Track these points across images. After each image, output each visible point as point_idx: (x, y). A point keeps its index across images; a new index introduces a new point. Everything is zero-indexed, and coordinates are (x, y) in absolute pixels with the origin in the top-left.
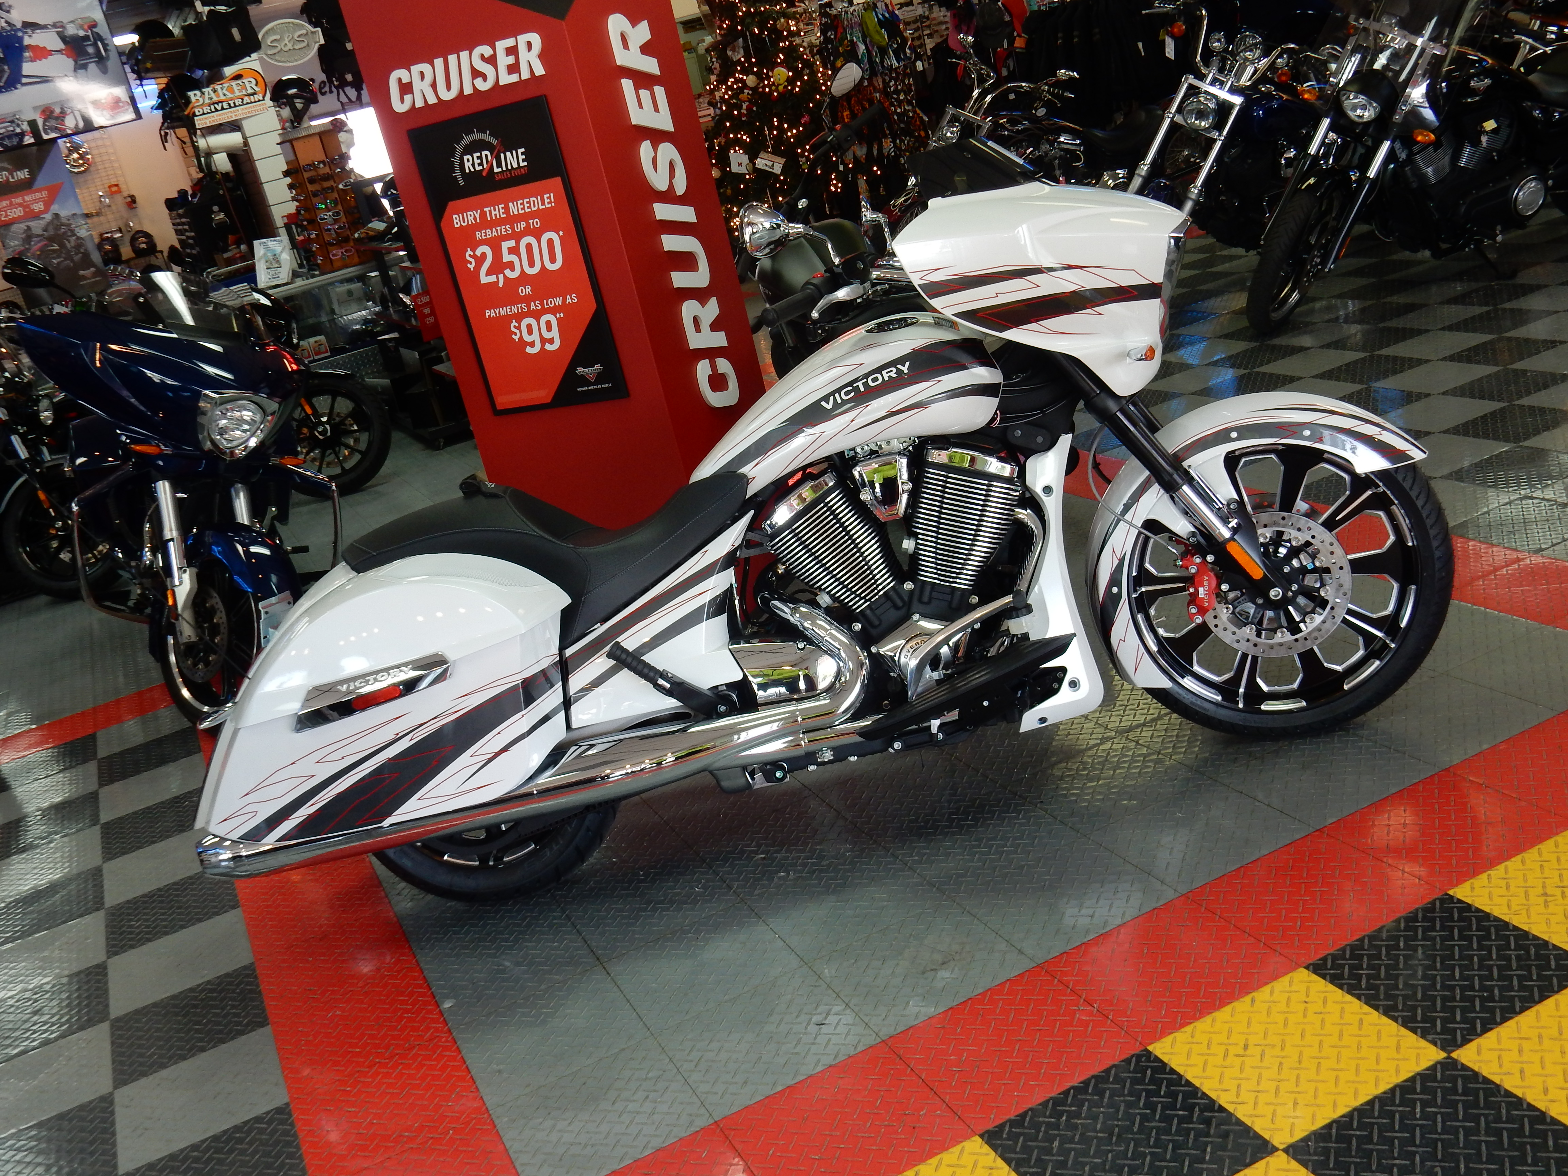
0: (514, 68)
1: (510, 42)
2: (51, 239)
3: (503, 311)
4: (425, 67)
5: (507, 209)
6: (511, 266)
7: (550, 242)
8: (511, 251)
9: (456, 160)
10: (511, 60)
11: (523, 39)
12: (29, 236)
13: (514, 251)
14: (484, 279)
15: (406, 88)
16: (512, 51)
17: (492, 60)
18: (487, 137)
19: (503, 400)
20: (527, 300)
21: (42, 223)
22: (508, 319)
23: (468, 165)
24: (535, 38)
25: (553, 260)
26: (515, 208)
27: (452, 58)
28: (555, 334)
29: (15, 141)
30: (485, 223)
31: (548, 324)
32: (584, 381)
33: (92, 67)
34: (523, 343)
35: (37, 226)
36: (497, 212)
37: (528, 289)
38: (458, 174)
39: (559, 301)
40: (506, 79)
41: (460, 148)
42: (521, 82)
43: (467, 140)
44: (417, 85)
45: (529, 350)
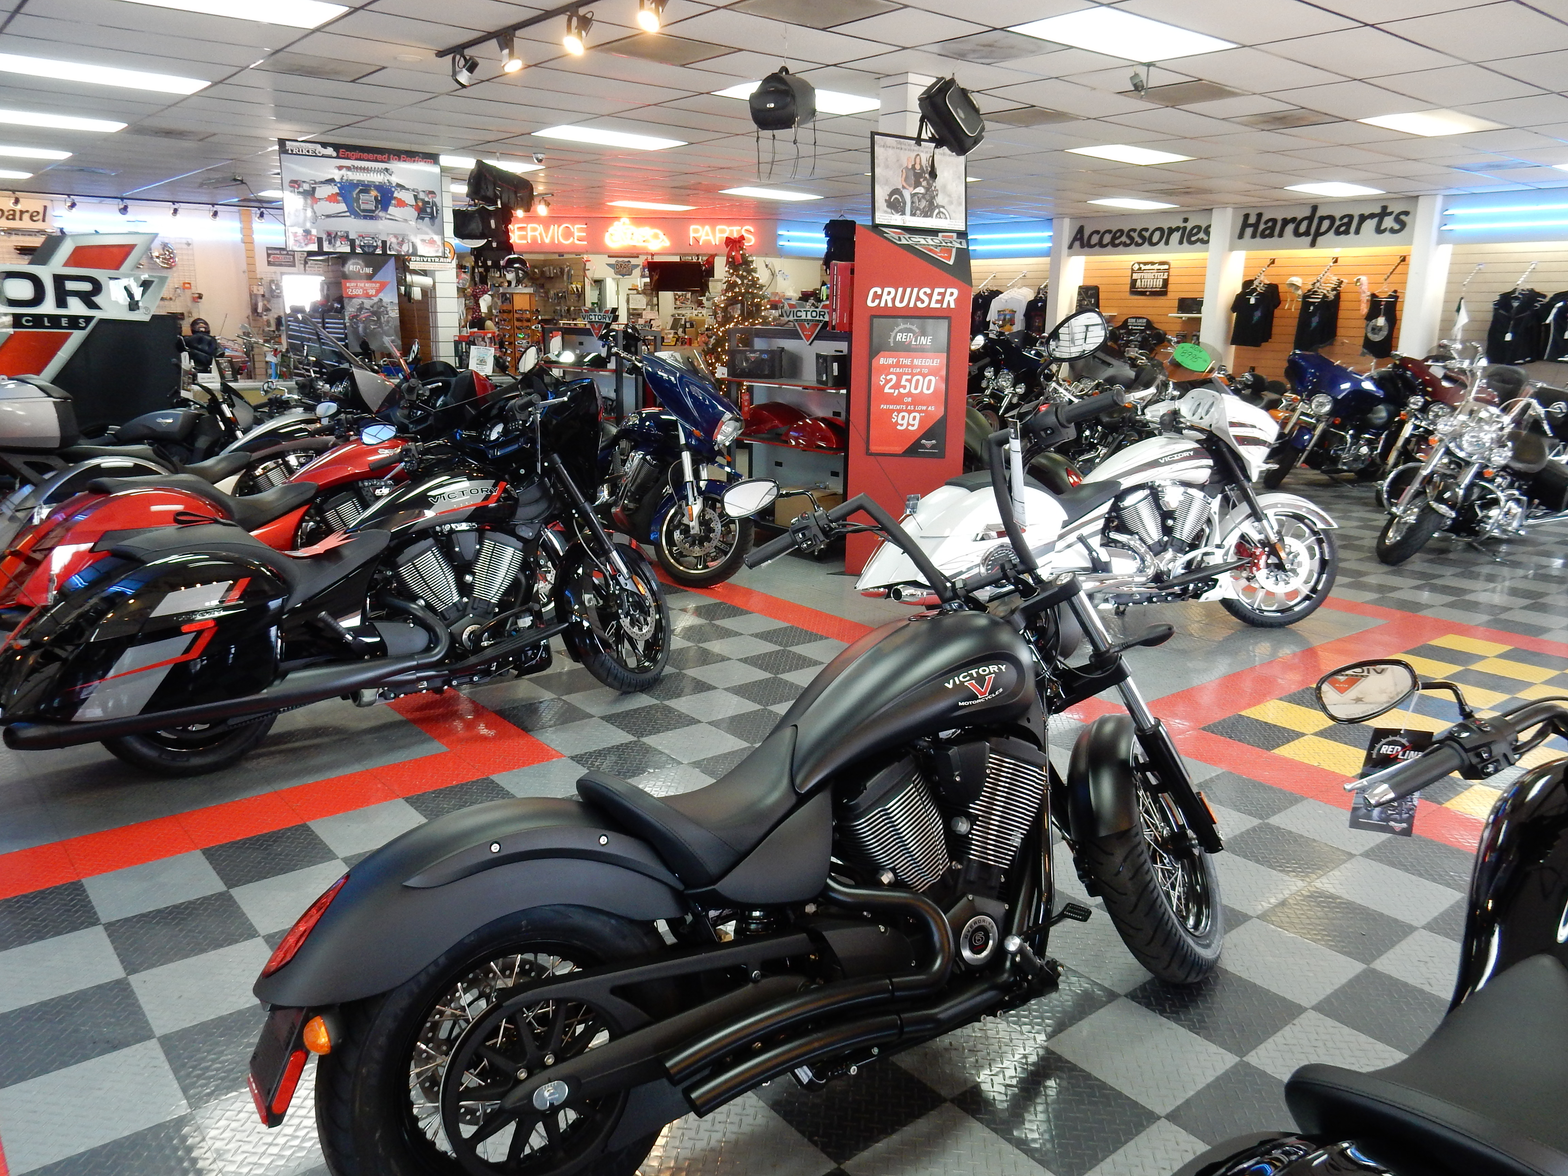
0: (941, 302)
1: (942, 290)
2: (374, 313)
3: (891, 407)
4: (893, 290)
5: (912, 361)
6: (904, 387)
7: (930, 381)
8: (907, 380)
9: (893, 334)
10: (939, 298)
11: (949, 290)
12: (361, 308)
13: (910, 381)
14: (887, 390)
15: (877, 296)
16: (943, 295)
17: (930, 296)
18: (914, 328)
19: (874, 448)
20: (907, 404)
21: (372, 302)
22: (893, 411)
23: (898, 338)
24: (956, 292)
25: (928, 389)
26: (916, 362)
27: (909, 290)
28: (916, 422)
29: (371, 250)
30: (898, 365)
31: (914, 418)
32: (923, 446)
33: (427, 220)
34: (897, 423)
35: (368, 303)
36: (907, 362)
37: (910, 400)
38: (891, 340)
39: (924, 408)
40: (933, 305)
41: (897, 329)
42: (941, 308)
43: (902, 326)
44: (885, 297)
45: (899, 427)
